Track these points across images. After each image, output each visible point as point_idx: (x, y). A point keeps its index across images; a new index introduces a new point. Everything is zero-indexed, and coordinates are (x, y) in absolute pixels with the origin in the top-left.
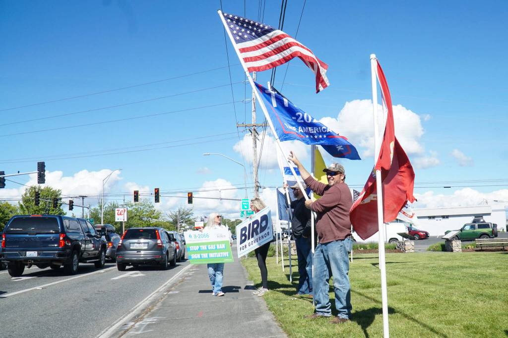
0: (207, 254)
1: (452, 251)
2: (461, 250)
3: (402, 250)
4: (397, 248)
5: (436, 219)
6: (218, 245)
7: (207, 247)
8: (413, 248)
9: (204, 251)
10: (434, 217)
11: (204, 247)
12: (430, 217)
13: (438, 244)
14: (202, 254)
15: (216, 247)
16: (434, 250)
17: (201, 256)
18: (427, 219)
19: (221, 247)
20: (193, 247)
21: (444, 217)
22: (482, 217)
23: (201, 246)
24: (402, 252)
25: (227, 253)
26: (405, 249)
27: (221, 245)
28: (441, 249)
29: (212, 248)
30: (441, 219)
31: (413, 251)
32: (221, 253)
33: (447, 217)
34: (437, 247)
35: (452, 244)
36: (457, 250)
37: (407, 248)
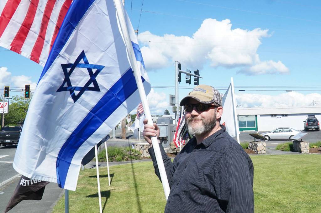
1: (300, 152)
2: (309, 151)
3: (254, 150)
4: (249, 148)
5: (277, 117)
8: (265, 149)
10: (275, 115)
12: (272, 115)
13: (286, 144)
16: (283, 150)
18: (270, 117)
21: (283, 115)
22: (314, 116)
24: (254, 153)
26: (257, 150)
28: (289, 149)
30: (281, 117)
31: (264, 152)
33: (286, 115)
34: (285, 147)
35: (301, 145)
36: (305, 151)
37: (259, 149)
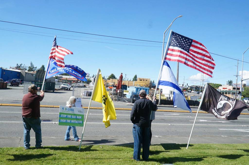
0: (70, 120)
6: (77, 116)
7: (71, 117)
9: (69, 118)
11: (69, 116)
14: (67, 120)
15: (76, 117)
17: (66, 121)
19: (79, 118)
20: (63, 115)
23: (68, 115)
25: (82, 121)
27: (79, 116)
29: (74, 117)
32: (78, 121)
